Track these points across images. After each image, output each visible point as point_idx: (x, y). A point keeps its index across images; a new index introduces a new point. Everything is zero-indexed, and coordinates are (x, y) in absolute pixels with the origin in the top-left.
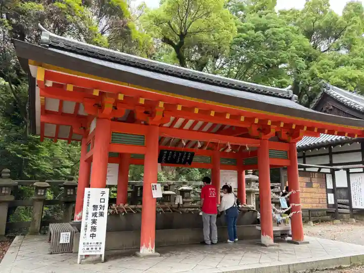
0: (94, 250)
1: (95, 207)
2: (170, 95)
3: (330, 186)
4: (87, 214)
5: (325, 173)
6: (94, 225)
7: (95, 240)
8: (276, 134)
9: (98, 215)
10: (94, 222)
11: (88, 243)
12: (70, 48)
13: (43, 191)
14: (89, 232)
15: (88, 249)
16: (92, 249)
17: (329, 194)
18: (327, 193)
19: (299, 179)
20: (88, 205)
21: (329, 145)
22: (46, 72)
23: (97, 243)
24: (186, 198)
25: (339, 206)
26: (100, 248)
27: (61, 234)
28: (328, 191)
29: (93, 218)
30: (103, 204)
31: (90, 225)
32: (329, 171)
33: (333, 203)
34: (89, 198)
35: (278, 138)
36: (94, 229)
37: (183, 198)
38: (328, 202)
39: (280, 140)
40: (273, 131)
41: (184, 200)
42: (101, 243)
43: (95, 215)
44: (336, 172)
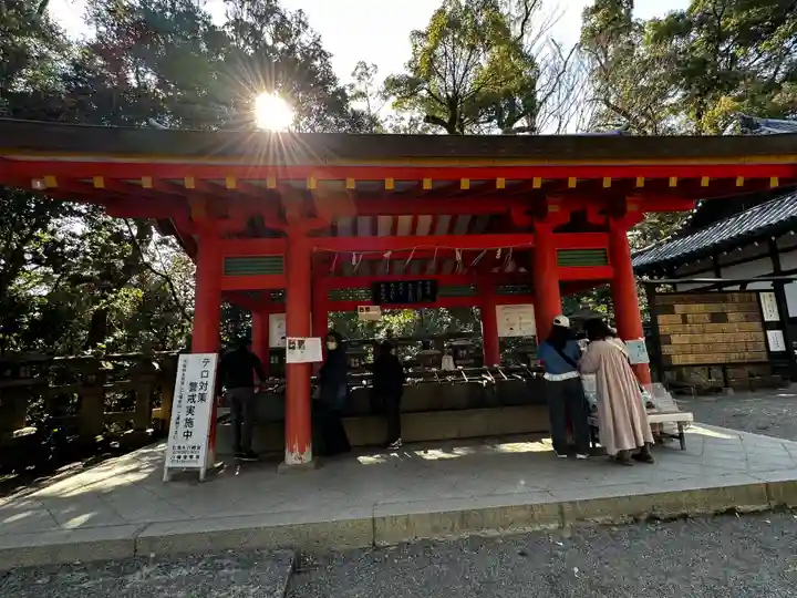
0: (188, 458)
1: (193, 385)
3: (771, 315)
4: (181, 397)
5: (758, 292)
6: (190, 416)
7: (191, 442)
9: (196, 399)
10: (190, 411)
11: (179, 447)
14: (182, 429)
15: (179, 457)
16: (185, 457)
17: (770, 333)
18: (764, 331)
20: (183, 383)
23: (194, 447)
26: (198, 457)
29: (189, 404)
30: (205, 380)
31: (184, 416)
32: (768, 286)
33: (783, 349)
34: (184, 370)
36: (189, 422)
38: (768, 349)
42: (199, 448)
43: (192, 399)
44: (786, 286)
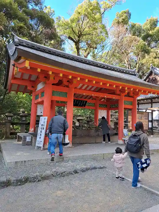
2: (83, 74)
3: (150, 119)
5: (148, 113)
6: (41, 133)
8: (128, 93)
11: (39, 141)
12: (28, 46)
13: (10, 118)
14: (39, 136)
18: (148, 122)
19: (137, 115)
20: (40, 124)
21: (151, 99)
22: (30, 63)
24: (81, 123)
25: (154, 128)
26: (41, 144)
27: (27, 137)
28: (149, 121)
30: (44, 124)
32: (150, 111)
33: (151, 127)
34: (41, 121)
35: (128, 95)
36: (41, 135)
37: (79, 123)
38: (148, 127)
39: (129, 96)
40: (127, 92)
41: (80, 124)
42: (42, 142)
43: (41, 129)
44: (153, 112)
